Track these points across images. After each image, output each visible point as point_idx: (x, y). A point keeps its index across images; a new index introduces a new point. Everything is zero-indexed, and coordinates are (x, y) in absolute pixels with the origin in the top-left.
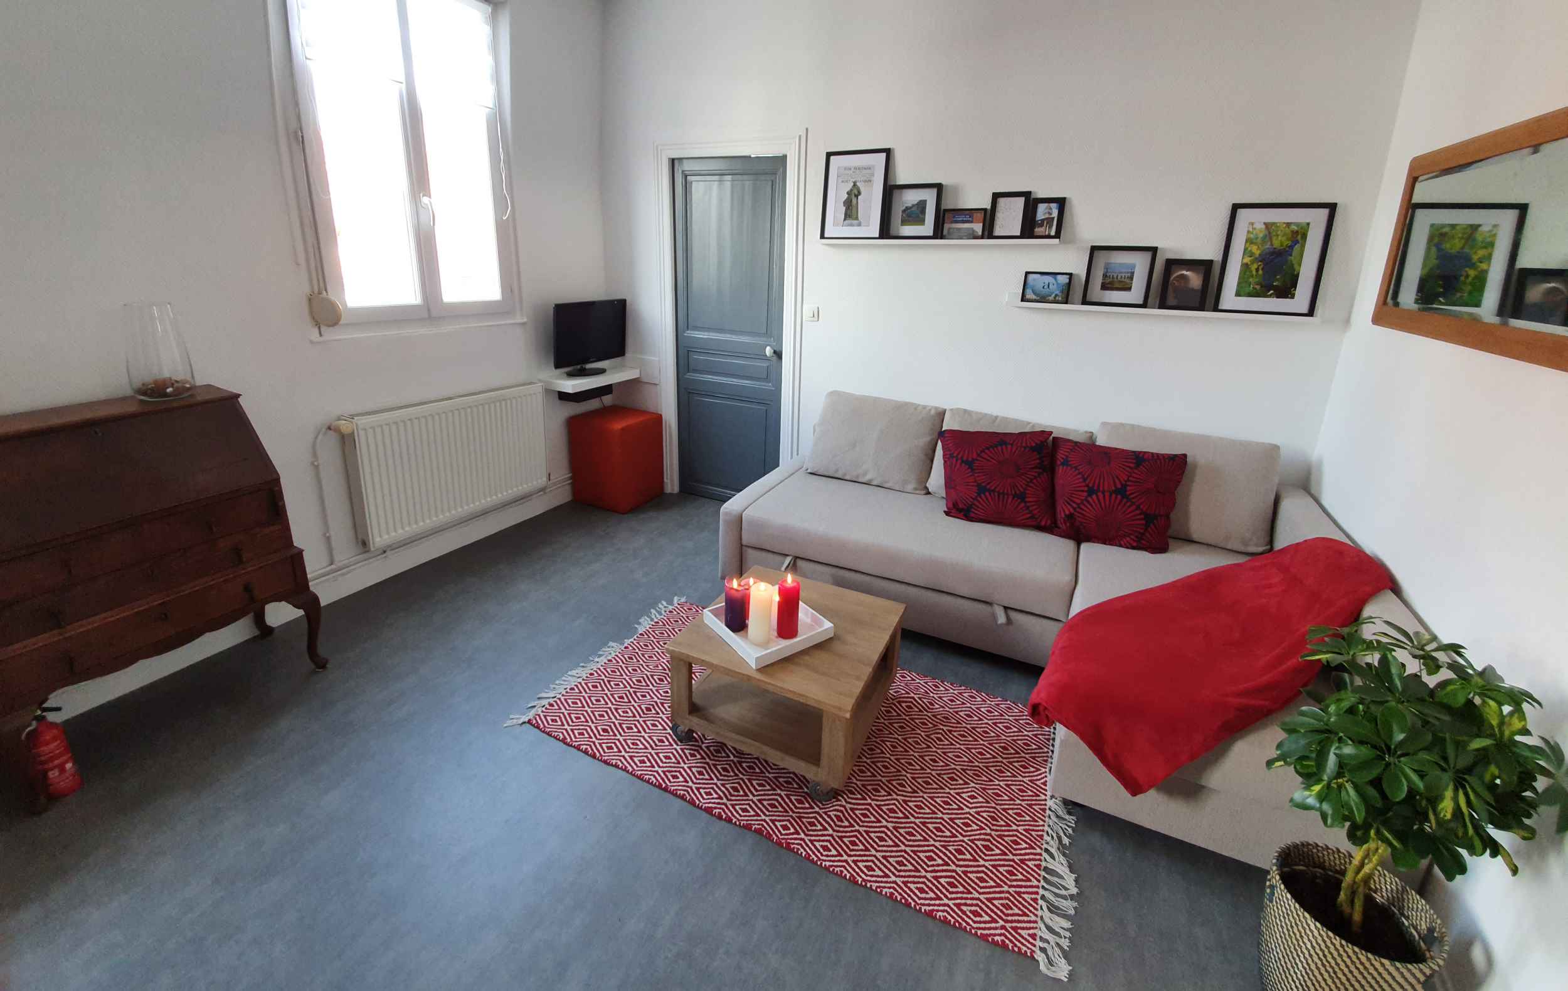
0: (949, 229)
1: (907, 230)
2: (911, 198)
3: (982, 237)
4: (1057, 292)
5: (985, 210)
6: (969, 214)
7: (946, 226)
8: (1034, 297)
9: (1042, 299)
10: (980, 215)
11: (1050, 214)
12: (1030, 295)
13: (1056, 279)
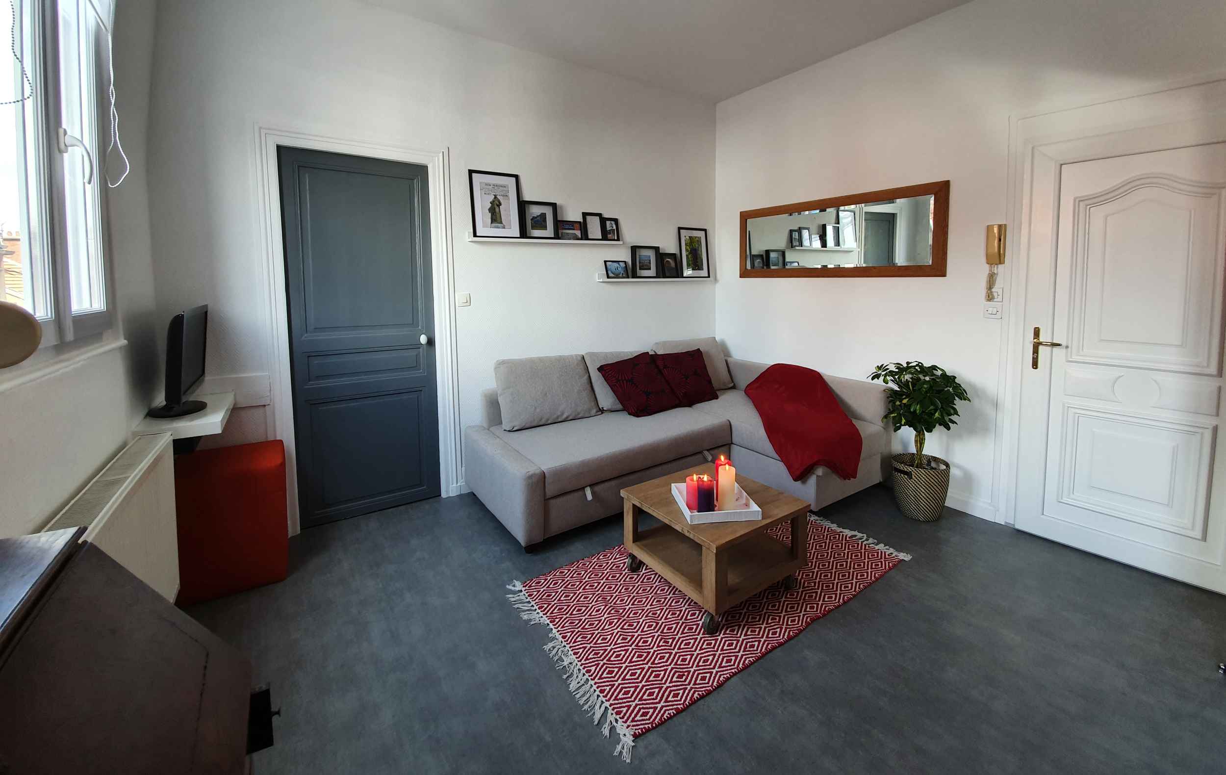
0: (562, 233)
1: (536, 233)
2: (536, 211)
3: (581, 239)
4: (622, 272)
5: (580, 222)
6: (572, 224)
7: (560, 231)
8: (613, 275)
9: (617, 277)
10: (578, 225)
11: (613, 227)
12: (611, 275)
13: (619, 264)
